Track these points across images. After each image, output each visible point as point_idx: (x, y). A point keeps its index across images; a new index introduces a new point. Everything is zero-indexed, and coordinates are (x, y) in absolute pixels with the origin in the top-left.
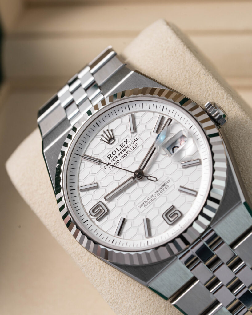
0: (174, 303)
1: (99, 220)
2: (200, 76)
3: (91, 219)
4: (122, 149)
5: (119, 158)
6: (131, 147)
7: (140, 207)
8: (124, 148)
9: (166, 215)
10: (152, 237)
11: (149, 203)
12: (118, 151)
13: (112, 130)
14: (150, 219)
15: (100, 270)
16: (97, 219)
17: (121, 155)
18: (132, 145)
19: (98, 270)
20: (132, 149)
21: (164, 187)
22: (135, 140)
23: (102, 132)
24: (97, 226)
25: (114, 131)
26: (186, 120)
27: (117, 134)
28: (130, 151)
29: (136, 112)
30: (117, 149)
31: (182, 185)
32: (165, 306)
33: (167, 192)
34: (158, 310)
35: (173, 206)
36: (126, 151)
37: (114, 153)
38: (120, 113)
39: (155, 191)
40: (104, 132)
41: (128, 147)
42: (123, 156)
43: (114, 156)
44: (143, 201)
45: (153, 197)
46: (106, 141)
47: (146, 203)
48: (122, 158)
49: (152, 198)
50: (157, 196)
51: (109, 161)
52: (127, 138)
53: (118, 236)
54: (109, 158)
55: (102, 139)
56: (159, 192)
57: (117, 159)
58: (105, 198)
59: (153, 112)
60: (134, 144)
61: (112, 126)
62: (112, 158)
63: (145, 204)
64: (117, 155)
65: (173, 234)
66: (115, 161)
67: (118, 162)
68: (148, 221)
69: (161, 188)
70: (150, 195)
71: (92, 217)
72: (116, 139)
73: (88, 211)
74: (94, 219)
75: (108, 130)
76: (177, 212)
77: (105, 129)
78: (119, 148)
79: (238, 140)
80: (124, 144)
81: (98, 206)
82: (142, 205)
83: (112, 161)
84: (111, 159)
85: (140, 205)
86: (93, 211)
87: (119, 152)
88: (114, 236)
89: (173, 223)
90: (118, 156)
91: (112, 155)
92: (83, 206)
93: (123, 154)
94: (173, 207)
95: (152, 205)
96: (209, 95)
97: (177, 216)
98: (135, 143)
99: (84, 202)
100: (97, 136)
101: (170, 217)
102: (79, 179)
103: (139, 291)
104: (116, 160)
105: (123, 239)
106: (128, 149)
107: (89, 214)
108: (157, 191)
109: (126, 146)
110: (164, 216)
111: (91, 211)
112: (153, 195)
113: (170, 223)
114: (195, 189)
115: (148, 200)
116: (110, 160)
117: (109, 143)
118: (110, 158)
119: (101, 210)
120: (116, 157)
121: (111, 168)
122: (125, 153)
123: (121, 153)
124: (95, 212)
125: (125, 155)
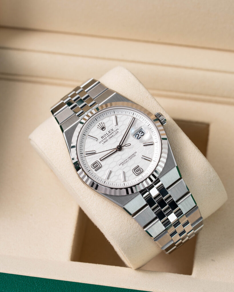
0: (134, 217)
1: (96, 170)
2: (148, 99)
4: (109, 134)
5: (108, 138)
6: (115, 133)
7: (119, 165)
8: (110, 133)
10: (126, 181)
13: (104, 123)
14: (125, 172)
15: (91, 198)
17: (109, 137)
18: (115, 132)
19: (90, 198)
20: (115, 134)
21: (133, 155)
22: (117, 130)
24: (95, 174)
25: (105, 124)
26: (146, 121)
27: (107, 126)
28: (114, 135)
29: (117, 115)
30: (106, 133)
31: (143, 155)
32: (127, 219)
33: (134, 158)
34: (123, 221)
35: (138, 165)
36: (112, 135)
37: (105, 135)
38: (109, 114)
40: (99, 124)
41: (113, 133)
43: (105, 137)
44: (121, 162)
49: (126, 161)
50: (129, 160)
52: (113, 128)
53: (107, 180)
54: (102, 138)
55: (98, 128)
57: (107, 139)
58: (100, 159)
59: (128, 115)
60: (116, 132)
61: (104, 121)
62: (104, 138)
63: (122, 164)
64: (106, 136)
66: (106, 140)
70: (125, 159)
71: (92, 169)
72: (106, 128)
73: (90, 165)
74: (94, 170)
75: (101, 123)
76: (140, 169)
77: (101, 121)
78: (108, 133)
79: (169, 133)
80: (110, 131)
81: (96, 163)
82: (121, 164)
85: (120, 164)
86: (93, 166)
87: (108, 135)
88: (105, 180)
89: (138, 175)
90: (107, 137)
92: (87, 162)
93: (110, 137)
95: (126, 164)
96: (154, 109)
97: (140, 171)
98: (117, 131)
99: (88, 161)
100: (95, 126)
101: (137, 172)
102: (85, 148)
103: (113, 210)
104: (106, 139)
105: (110, 181)
106: (113, 134)
107: (90, 167)
108: (129, 157)
109: (112, 132)
110: (133, 170)
111: (92, 166)
112: (127, 159)
113: (137, 175)
114: (150, 158)
115: (124, 162)
117: (102, 130)
119: (97, 165)
120: (106, 138)
121: (103, 143)
122: (111, 136)
123: (109, 136)
124: (94, 166)
125: (111, 137)
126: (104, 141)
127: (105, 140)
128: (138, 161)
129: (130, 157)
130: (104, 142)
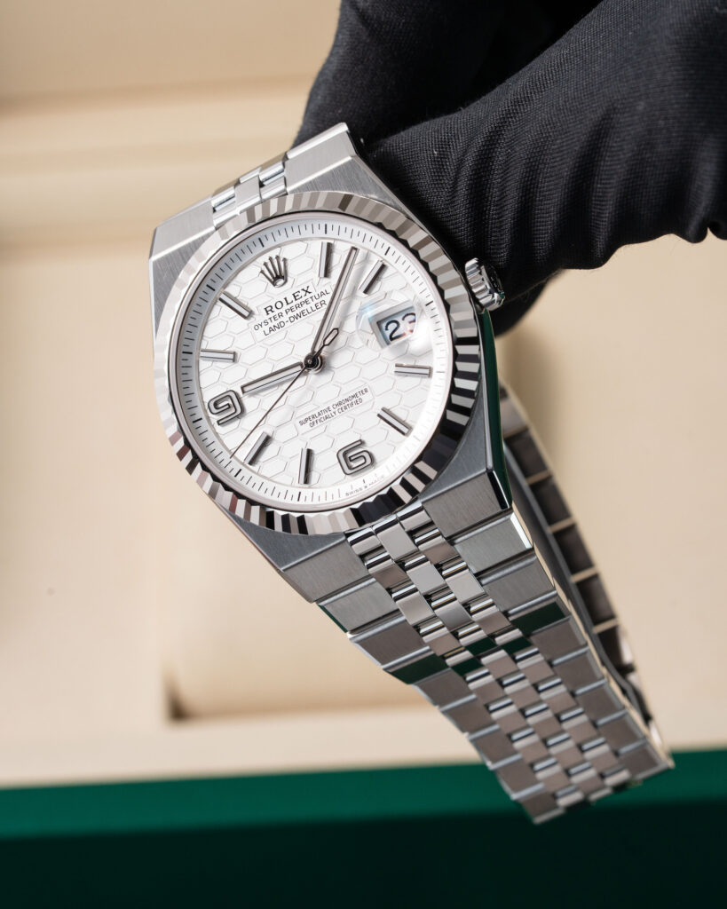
0: (321, 604)
1: (221, 424)
3: (208, 418)
4: (295, 303)
5: (285, 318)
6: (312, 304)
7: (302, 423)
8: (298, 302)
9: (345, 454)
10: (309, 488)
11: (320, 421)
12: (288, 304)
13: (284, 260)
14: (315, 452)
16: (218, 422)
17: (291, 314)
18: (316, 301)
20: (314, 308)
21: (354, 399)
22: (322, 294)
23: (265, 258)
24: (217, 434)
25: (289, 262)
26: (423, 287)
27: (292, 270)
28: (310, 311)
29: (336, 240)
30: (285, 299)
31: (388, 407)
33: (356, 410)
35: (360, 440)
36: (302, 309)
37: (279, 305)
38: (306, 233)
39: (337, 402)
40: (271, 259)
41: (306, 302)
42: (294, 317)
43: (277, 312)
44: (310, 415)
45: (329, 413)
46: (271, 278)
47: (315, 420)
48: (292, 319)
49: (326, 414)
50: (337, 413)
51: (267, 317)
52: (309, 284)
53: (249, 466)
54: (267, 312)
55: (262, 272)
56: (342, 406)
57: (282, 319)
58: (242, 388)
59: (368, 250)
60: (319, 301)
61: (287, 252)
62: (274, 314)
63: (312, 420)
64: (283, 310)
65: (347, 494)
66: (278, 322)
67: (282, 324)
68: (309, 453)
69: (347, 400)
70: (325, 407)
71: (210, 415)
72: (290, 280)
73: (206, 400)
74: (213, 419)
75: (277, 258)
76: (365, 454)
77: (273, 254)
78: (290, 298)
80: (300, 294)
81: (226, 396)
82: (306, 420)
83: (272, 319)
84: (271, 314)
85: (303, 419)
86: (216, 404)
87: (289, 307)
88: (243, 464)
89: (353, 474)
90: (284, 314)
91: (274, 309)
92: (200, 389)
93: (295, 313)
94: (362, 443)
95: (324, 426)
97: (363, 461)
98: (321, 299)
99: (205, 380)
100: (254, 263)
101: (351, 461)
102: (205, 334)
104: (280, 320)
105: (257, 474)
106: (305, 306)
107: (206, 407)
108: (340, 403)
109: (303, 299)
110: (341, 455)
111: (212, 404)
112: (331, 408)
113: (348, 471)
115: (319, 414)
116: (269, 316)
117: (274, 283)
118: (270, 312)
119: (230, 407)
120: (281, 315)
121: (267, 332)
122: (298, 311)
123: (291, 309)
124: (220, 405)
125: (296, 317)
126: (271, 325)
127: (275, 323)
128: (363, 425)
129: (344, 405)
130: (271, 330)
